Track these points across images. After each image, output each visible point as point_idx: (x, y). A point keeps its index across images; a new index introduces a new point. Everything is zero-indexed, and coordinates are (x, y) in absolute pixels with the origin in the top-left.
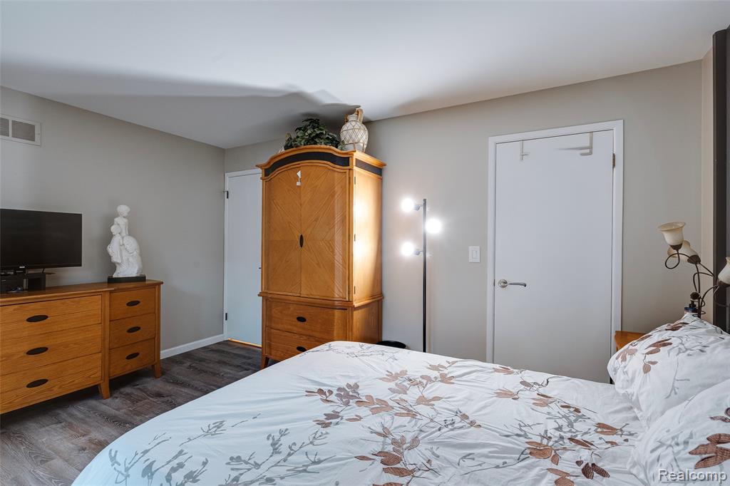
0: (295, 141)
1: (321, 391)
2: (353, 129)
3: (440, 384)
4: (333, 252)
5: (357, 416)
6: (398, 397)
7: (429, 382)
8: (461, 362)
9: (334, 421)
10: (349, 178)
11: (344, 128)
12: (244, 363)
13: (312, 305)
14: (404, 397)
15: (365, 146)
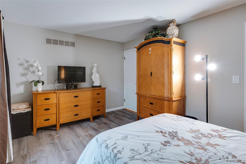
0: (148, 37)
1: (161, 132)
2: (172, 29)
3: (218, 139)
4: (164, 78)
5: (178, 144)
6: (196, 140)
7: (212, 137)
8: (229, 130)
9: (168, 144)
10: (171, 49)
11: (168, 29)
12: (131, 117)
13: (155, 98)
14: (199, 141)
15: (177, 35)
